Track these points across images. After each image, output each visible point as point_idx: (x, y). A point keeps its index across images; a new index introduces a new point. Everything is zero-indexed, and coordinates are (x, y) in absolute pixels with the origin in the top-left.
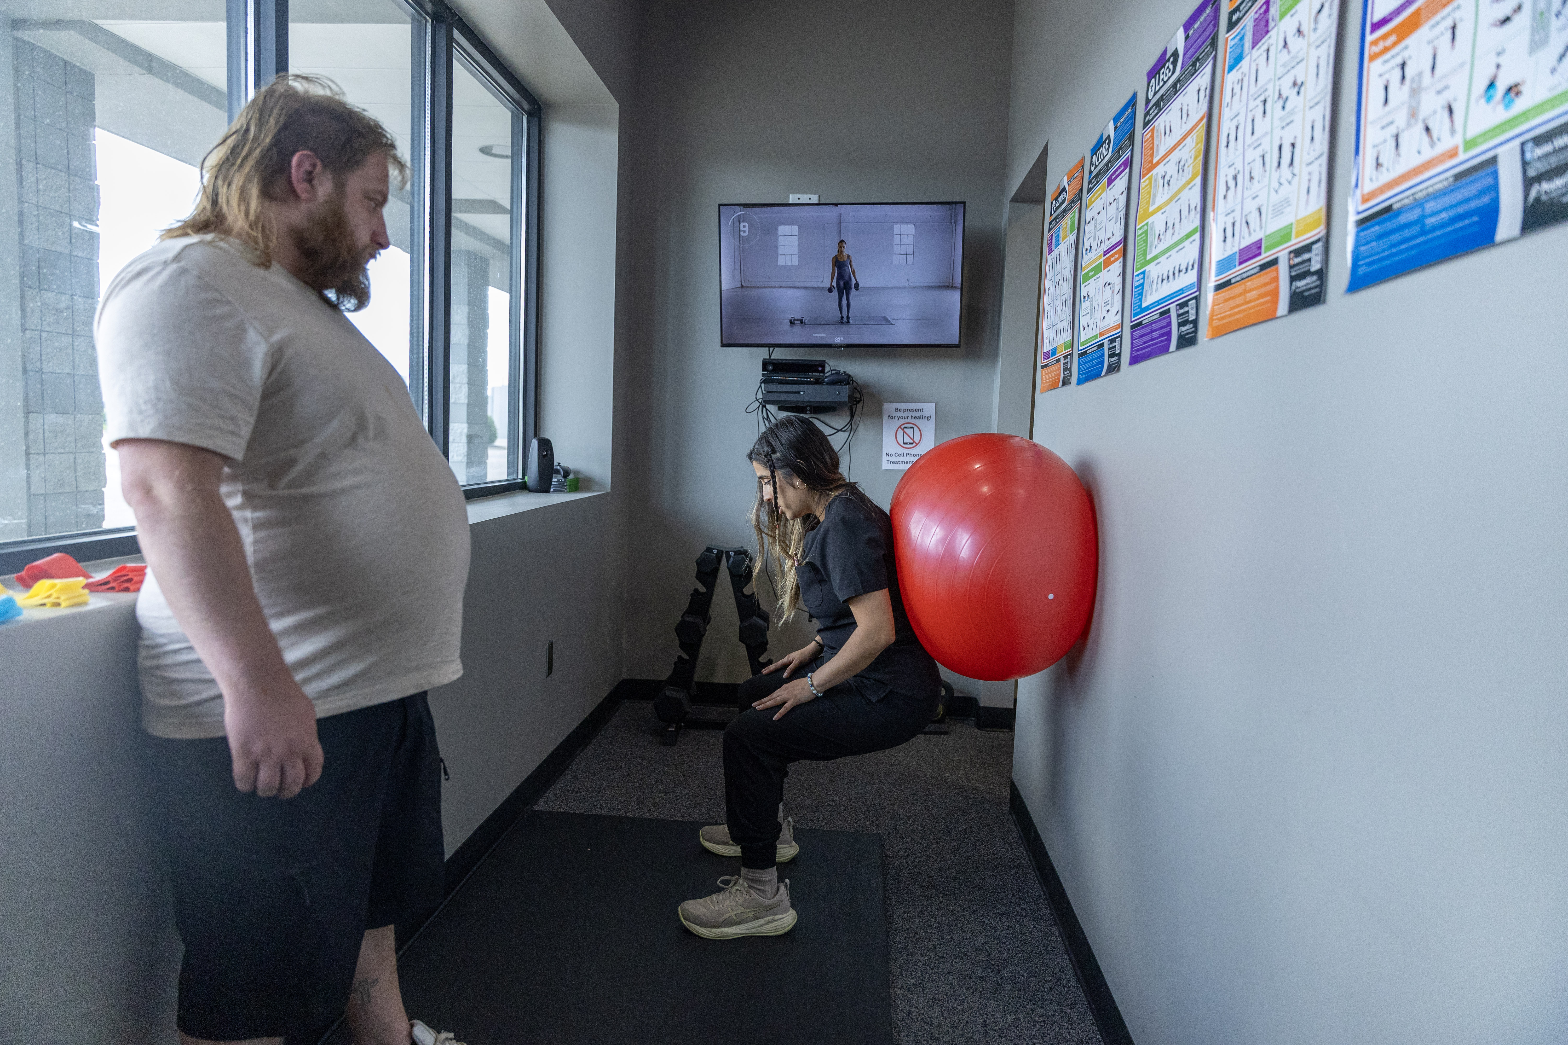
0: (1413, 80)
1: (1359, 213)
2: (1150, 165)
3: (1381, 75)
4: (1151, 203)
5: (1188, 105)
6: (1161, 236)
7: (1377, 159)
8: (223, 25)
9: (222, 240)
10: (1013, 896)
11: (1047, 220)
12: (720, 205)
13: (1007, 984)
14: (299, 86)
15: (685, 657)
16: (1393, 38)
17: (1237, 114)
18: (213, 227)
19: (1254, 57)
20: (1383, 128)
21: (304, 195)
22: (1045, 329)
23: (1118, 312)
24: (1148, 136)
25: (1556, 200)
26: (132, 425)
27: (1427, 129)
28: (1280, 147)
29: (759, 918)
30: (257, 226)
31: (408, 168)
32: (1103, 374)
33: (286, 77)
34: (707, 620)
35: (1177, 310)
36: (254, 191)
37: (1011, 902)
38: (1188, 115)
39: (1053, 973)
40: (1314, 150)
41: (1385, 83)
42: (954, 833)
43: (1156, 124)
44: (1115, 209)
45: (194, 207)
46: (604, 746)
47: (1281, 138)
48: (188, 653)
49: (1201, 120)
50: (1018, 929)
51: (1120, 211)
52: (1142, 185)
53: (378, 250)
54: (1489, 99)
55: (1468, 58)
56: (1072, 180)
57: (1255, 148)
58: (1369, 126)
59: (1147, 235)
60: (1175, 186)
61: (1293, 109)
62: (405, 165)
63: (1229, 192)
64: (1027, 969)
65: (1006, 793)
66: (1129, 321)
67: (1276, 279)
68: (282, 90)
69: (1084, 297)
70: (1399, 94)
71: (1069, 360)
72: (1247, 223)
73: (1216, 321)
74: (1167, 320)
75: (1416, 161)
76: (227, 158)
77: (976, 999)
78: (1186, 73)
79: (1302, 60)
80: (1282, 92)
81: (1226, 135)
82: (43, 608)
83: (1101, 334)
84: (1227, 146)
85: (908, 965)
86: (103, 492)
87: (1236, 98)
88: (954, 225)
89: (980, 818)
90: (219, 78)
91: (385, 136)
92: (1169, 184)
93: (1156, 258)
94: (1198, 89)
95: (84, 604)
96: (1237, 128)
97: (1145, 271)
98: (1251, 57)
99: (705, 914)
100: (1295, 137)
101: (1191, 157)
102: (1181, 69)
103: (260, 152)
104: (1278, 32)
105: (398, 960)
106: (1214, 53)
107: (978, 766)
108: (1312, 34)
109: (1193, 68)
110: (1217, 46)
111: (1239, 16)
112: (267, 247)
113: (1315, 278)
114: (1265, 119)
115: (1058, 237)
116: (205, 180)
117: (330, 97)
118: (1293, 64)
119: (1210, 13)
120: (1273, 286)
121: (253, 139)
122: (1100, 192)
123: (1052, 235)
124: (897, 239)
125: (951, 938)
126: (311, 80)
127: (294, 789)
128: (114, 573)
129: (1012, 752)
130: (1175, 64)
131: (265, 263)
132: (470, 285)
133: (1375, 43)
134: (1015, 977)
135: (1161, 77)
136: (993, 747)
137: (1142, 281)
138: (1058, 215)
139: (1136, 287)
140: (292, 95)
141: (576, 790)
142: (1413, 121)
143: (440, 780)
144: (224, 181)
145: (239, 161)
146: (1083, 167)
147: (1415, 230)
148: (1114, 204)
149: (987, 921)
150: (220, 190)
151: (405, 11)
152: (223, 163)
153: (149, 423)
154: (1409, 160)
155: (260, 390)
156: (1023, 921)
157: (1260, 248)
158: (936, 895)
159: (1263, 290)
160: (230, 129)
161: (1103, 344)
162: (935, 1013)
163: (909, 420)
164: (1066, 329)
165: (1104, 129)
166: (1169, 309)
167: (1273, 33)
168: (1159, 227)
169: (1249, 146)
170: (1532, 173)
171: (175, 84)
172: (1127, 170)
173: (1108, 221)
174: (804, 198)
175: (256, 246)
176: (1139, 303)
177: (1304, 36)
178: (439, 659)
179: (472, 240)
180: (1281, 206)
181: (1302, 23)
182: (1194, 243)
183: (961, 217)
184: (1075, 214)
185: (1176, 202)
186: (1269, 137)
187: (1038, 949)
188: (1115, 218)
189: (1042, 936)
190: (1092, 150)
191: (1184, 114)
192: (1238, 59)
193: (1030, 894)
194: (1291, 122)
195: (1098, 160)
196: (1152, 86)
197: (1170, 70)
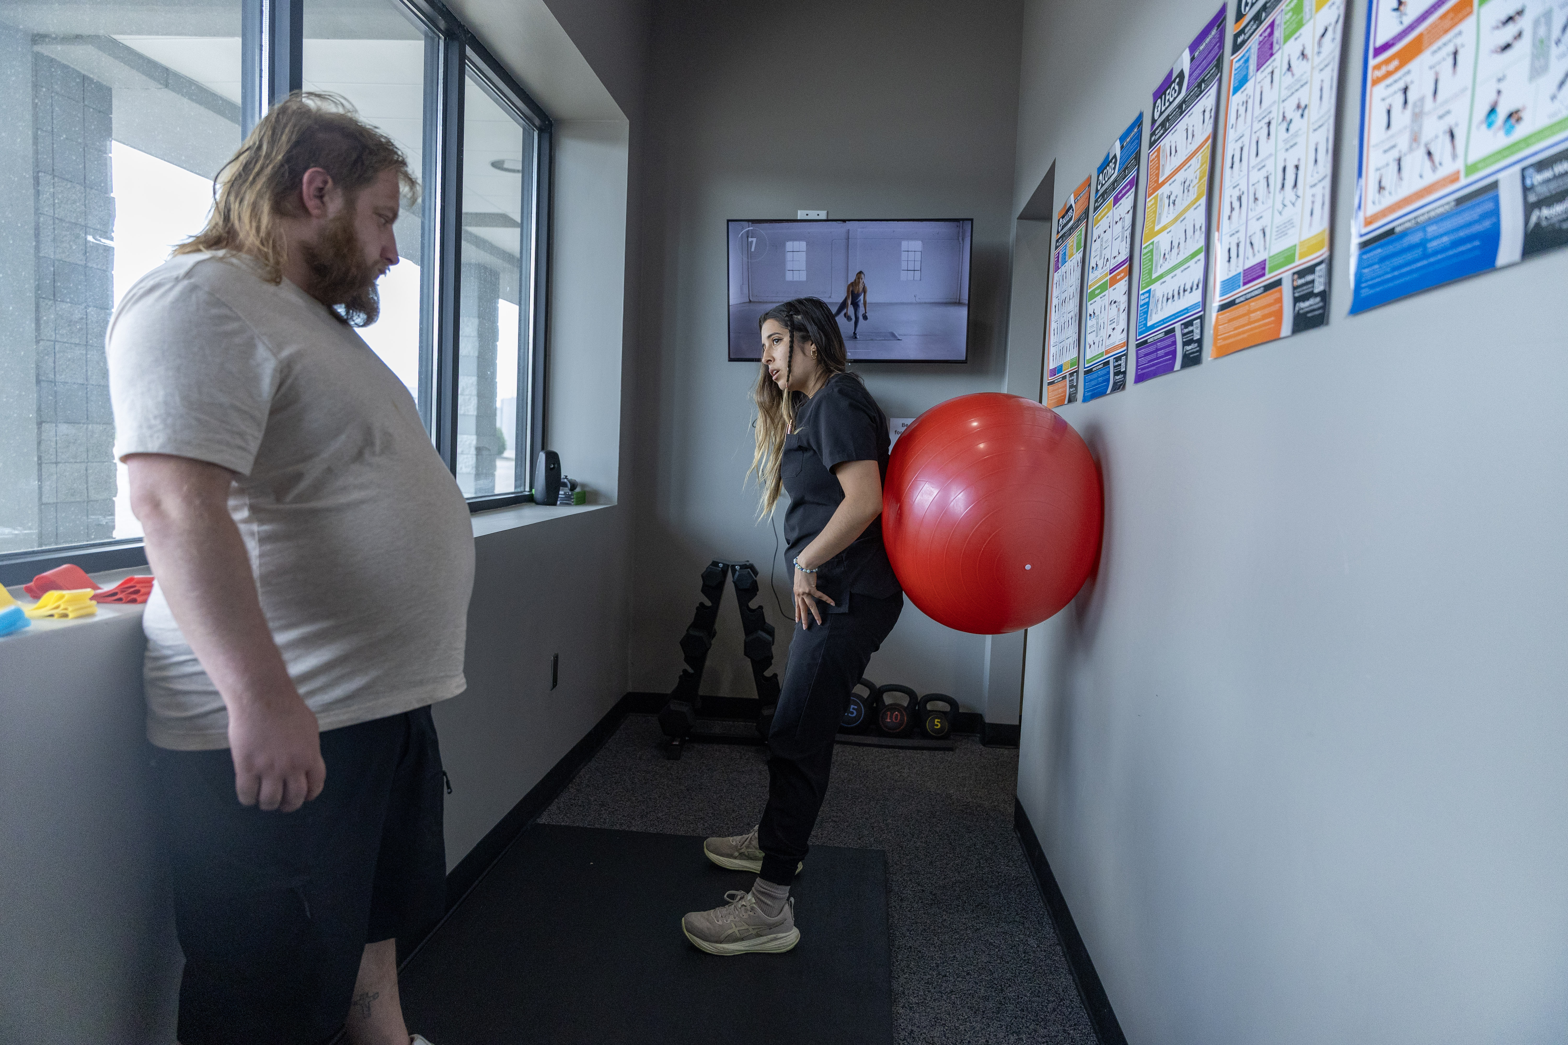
0: (1415, 105)
1: (1361, 236)
2: (1155, 185)
3: (1383, 100)
4: (1156, 223)
5: (1193, 126)
6: (1167, 256)
7: (1380, 182)
8: (238, 41)
9: (233, 256)
10: (1017, 914)
11: (1054, 237)
12: (728, 221)
13: (1010, 1003)
14: (311, 104)
15: (691, 670)
16: (1395, 63)
17: (1241, 135)
18: (225, 243)
19: (1258, 80)
20: (1385, 151)
21: (315, 212)
22: (1051, 346)
23: (1123, 330)
24: (1154, 156)
25: (1557, 226)
26: (141, 440)
27: (1429, 154)
28: (1284, 169)
29: (761, 936)
30: (268, 243)
31: (419, 184)
32: (1108, 392)
33: (299, 95)
34: (712, 634)
35: (1182, 330)
36: (266, 207)
37: (1015, 921)
38: (1193, 136)
39: (1057, 993)
40: (1317, 173)
41: (1388, 107)
42: (958, 850)
43: (1162, 144)
44: (1121, 228)
45: (206, 222)
46: (608, 760)
47: (1285, 160)
48: (194, 665)
49: (1206, 140)
50: (1021, 949)
51: (1126, 230)
52: (1148, 205)
53: (388, 265)
54: (1490, 125)
55: (1470, 86)
56: (1078, 198)
57: (1259, 170)
58: (1371, 149)
59: (1152, 255)
60: (1181, 206)
61: (1297, 132)
62: (416, 181)
63: (1233, 212)
64: (1031, 989)
65: (1011, 810)
66: (1135, 340)
67: (1280, 300)
68: (295, 107)
69: (1090, 315)
70: (1401, 118)
71: (1075, 377)
72: (1251, 244)
73: (1220, 341)
74: (1172, 339)
75: (1419, 185)
76: (240, 175)
77: (979, 1019)
78: (1191, 94)
79: (1306, 83)
80: (1286, 115)
81: (1231, 157)
82: (51, 618)
83: (1107, 352)
84: (1232, 167)
85: (910, 983)
86: (113, 502)
87: (1241, 119)
88: (961, 242)
89: (984, 835)
90: (233, 91)
91: (396, 153)
92: (1174, 204)
93: (1161, 277)
94: (1203, 110)
95: (91, 615)
96: (1242, 149)
97: (1150, 290)
98: (1255, 78)
99: (708, 928)
100: (1299, 160)
101: (1196, 177)
102: (1187, 90)
103: (272, 169)
104: (1282, 54)
105: (399, 974)
106: (1219, 75)
107: (982, 783)
108: (1316, 57)
109: (1198, 90)
110: (1222, 68)
111: (1244, 38)
112: (278, 263)
113: (1318, 299)
114: (1269, 141)
115: (1065, 255)
116: (218, 196)
117: (342, 115)
118: (1296, 87)
119: (1215, 34)
120: (1277, 306)
121: (265, 157)
122: (1106, 210)
123: (1059, 253)
124: (904, 256)
125: (954, 956)
126: (324, 98)
127: (298, 803)
128: (122, 584)
129: (1017, 769)
130: (1180, 84)
131: (276, 280)
132: (480, 299)
133: (1377, 67)
134: (1018, 996)
135: (1167, 98)
136: (998, 764)
137: (1147, 300)
138: (1065, 233)
139: (1142, 306)
140: (305, 112)
141: (580, 803)
142: (1415, 145)
143: (442, 794)
144: (236, 198)
145: (251, 178)
146: (1090, 185)
147: (1418, 252)
148: (1119, 223)
149: (990, 940)
150: (232, 206)
151: (417, 28)
152: (236, 179)
153: (158, 438)
154: (1411, 184)
155: (269, 405)
156: (1027, 940)
157: (1264, 268)
158: (940, 913)
159: (1266, 311)
160: (242, 147)
161: (1109, 361)
162: (937, 1033)
164: (1072, 346)
165: (1110, 149)
166: (1174, 328)
167: (1277, 56)
168: (1164, 247)
169: (1253, 167)
170: (1532, 198)
171: (191, 99)
172: (1133, 189)
173: (1114, 239)
174: (813, 215)
175: (267, 262)
176: (1145, 322)
177: (1308, 60)
178: (442, 674)
179: (482, 252)
180: (1285, 227)
181: (1306, 46)
182: (1198, 263)
183: (969, 234)
184: (1081, 233)
185: (1181, 221)
186: (1273, 158)
187: (1041, 969)
188: (1120, 237)
189: (1045, 956)
190: (1098, 169)
191: (1189, 134)
192: (1243, 81)
193: (1033, 913)
194: (1295, 144)
195: (1104, 179)
196: (1158, 106)
197: (1176, 91)
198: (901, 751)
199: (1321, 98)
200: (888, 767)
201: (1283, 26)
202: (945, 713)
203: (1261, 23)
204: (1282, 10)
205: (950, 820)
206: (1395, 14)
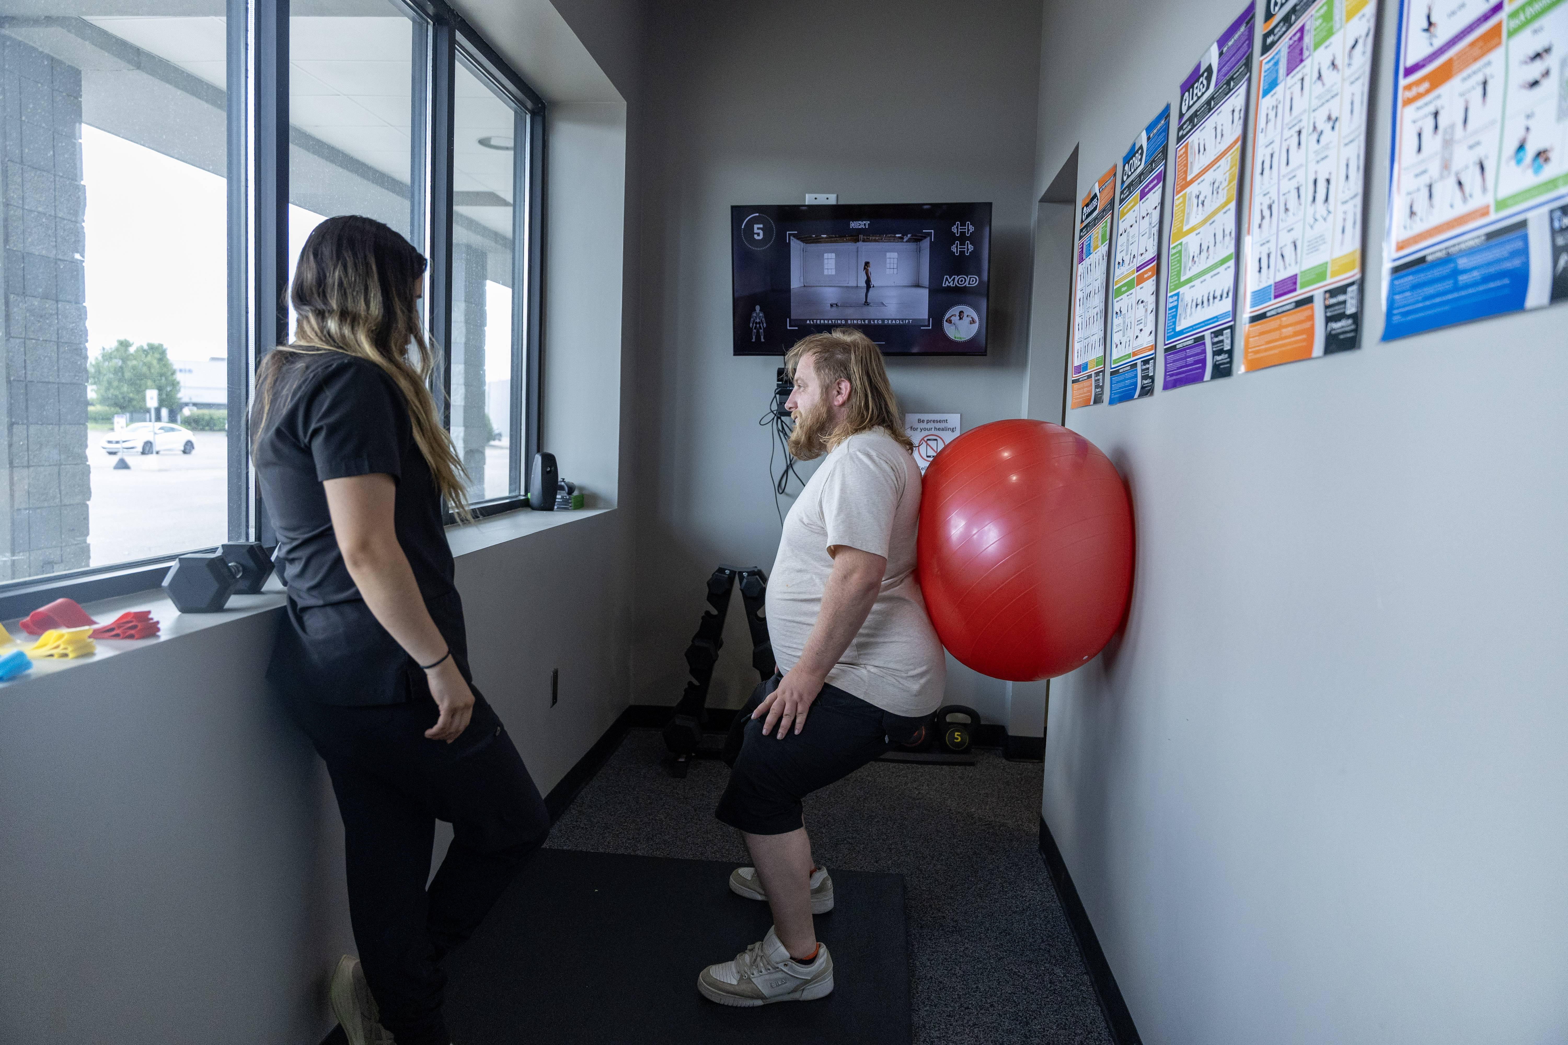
0: (1445, 131)
1: (1393, 260)
2: (1184, 182)
3: (1414, 122)
4: (1185, 223)
5: (1222, 125)
6: (1195, 259)
7: (1411, 207)
8: (223, 20)
10: (1043, 941)
11: (1078, 227)
12: (733, 208)
13: (1035, 1037)
15: (696, 683)
16: (1426, 85)
17: (1271, 141)
19: (1288, 85)
20: (1417, 176)
22: (1076, 342)
23: (1151, 333)
24: (1182, 152)
27: (1460, 183)
28: (1315, 182)
32: (1136, 396)
34: (719, 644)
35: (1212, 338)
37: (1040, 949)
38: (1222, 135)
39: (1084, 1026)
40: (1349, 189)
41: (1419, 130)
42: (980, 873)
43: (1190, 140)
44: (1148, 224)
46: (610, 778)
47: (1316, 172)
49: (1236, 142)
50: (1046, 978)
51: (1153, 227)
52: (1176, 203)
54: (1519, 162)
55: (1499, 118)
56: (1103, 187)
57: (1290, 179)
58: (1402, 172)
59: (1180, 256)
60: (1210, 207)
61: (1328, 144)
63: (1264, 221)
64: (1057, 1021)
65: (1036, 829)
66: (1163, 344)
67: (1311, 318)
69: (1117, 313)
70: (1432, 143)
71: (1100, 377)
72: (1282, 256)
73: (1251, 354)
74: (1202, 347)
75: (1450, 214)
78: (1220, 91)
79: (1337, 95)
80: (1317, 125)
81: (1261, 163)
82: (51, 659)
83: (1134, 354)
84: (1262, 174)
85: (932, 1016)
86: (87, 506)
87: (1271, 124)
89: (1008, 857)
90: (218, 76)
92: (1203, 204)
93: (1190, 280)
94: (1232, 109)
95: (92, 653)
96: (1272, 156)
97: (1179, 293)
98: (1285, 83)
100: (1330, 174)
101: (1225, 180)
102: (1215, 86)
104: (1312, 61)
106: (1248, 75)
107: (1005, 800)
108: (1346, 68)
109: (1227, 87)
110: (1251, 67)
111: (1273, 39)
113: (1350, 321)
114: (1300, 151)
115: (1090, 246)
118: (1327, 98)
119: (1244, 32)
120: (1308, 324)
122: (1132, 203)
123: (1083, 243)
125: (977, 987)
128: (119, 619)
129: (1042, 786)
130: (1209, 79)
132: (467, 281)
133: (1408, 87)
134: (1044, 1029)
135: (1195, 92)
136: (1022, 780)
137: (1175, 303)
138: (1089, 223)
139: (1170, 309)
141: (582, 825)
142: (1446, 173)
146: (1115, 175)
147: (1448, 284)
148: (1147, 219)
149: (1014, 970)
151: (405, 14)
154: (1442, 213)
156: (1053, 970)
157: (1295, 283)
158: (962, 941)
159: (1298, 328)
161: (1136, 364)
163: (933, 432)
164: (1097, 344)
165: (1135, 140)
166: (1203, 336)
167: (1307, 63)
168: (1193, 249)
169: (1284, 176)
170: (1560, 242)
172: (1161, 184)
173: (1141, 235)
174: (822, 198)
176: (1173, 326)
177: (1338, 70)
179: (472, 234)
180: (1316, 242)
181: (1337, 56)
182: (1228, 270)
184: (1106, 224)
185: (1211, 224)
186: (1304, 169)
187: (1068, 999)
188: (1148, 233)
189: (1072, 986)
190: (1124, 159)
191: (1218, 133)
192: (1273, 84)
193: (1059, 940)
194: (1326, 157)
195: (1130, 170)
196: (1186, 100)
197: (1204, 85)
198: (920, 766)
199: (1352, 111)
200: (906, 784)
201: (1313, 33)
202: (965, 725)
203: (1291, 25)
204: (1312, 16)
205: (972, 841)
206: (1426, 35)
